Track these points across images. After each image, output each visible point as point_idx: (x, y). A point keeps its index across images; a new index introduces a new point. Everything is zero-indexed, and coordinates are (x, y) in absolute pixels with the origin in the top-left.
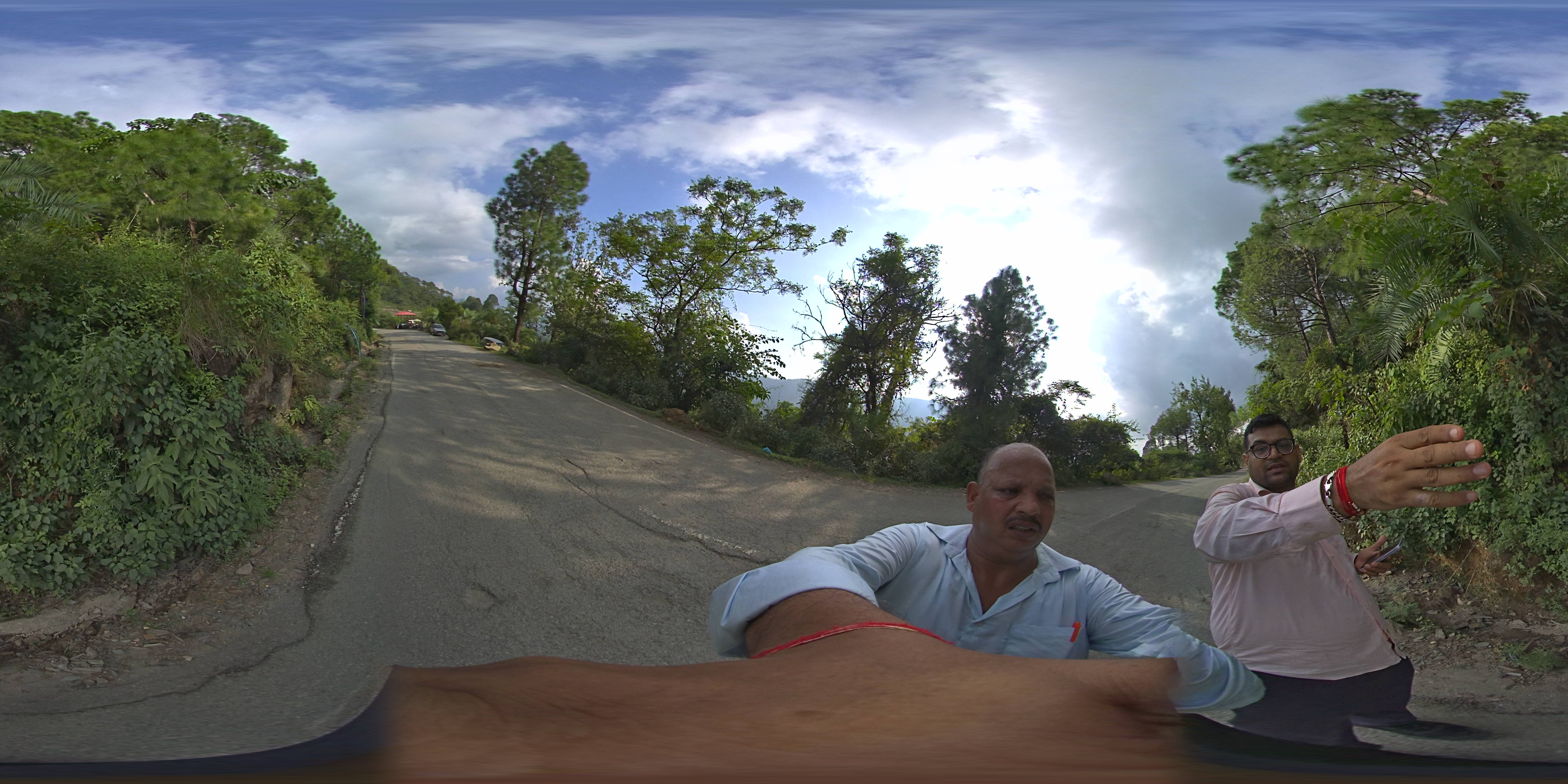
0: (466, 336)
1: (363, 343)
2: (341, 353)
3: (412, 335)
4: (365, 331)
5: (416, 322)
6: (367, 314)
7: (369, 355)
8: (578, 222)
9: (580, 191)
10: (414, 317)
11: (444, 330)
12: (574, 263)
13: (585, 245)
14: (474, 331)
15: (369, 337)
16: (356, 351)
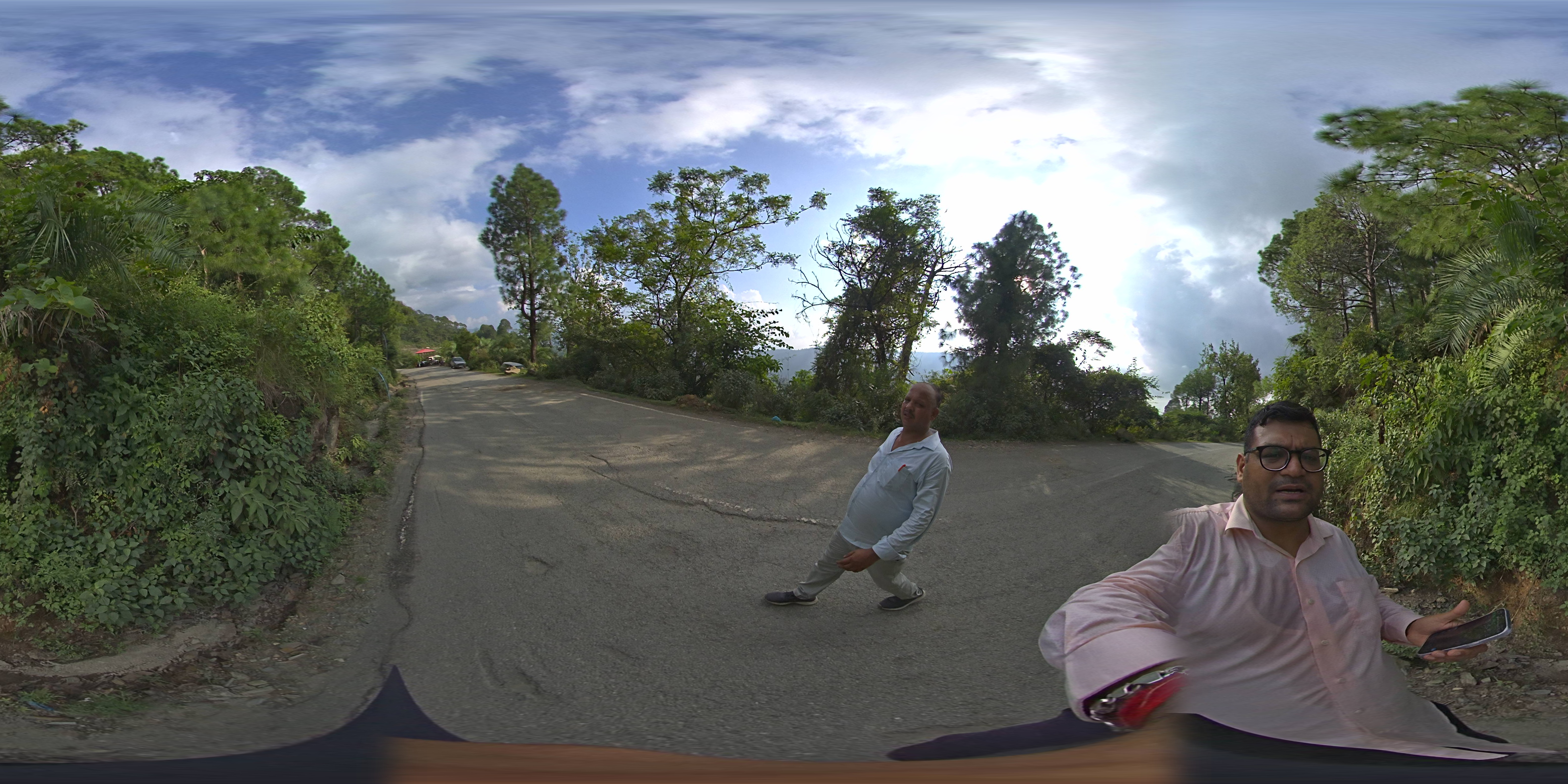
0: (486, 365)
1: (390, 385)
2: (372, 396)
3: (434, 371)
4: (390, 373)
5: (436, 358)
6: (390, 355)
7: (397, 395)
8: (565, 235)
9: (556, 207)
10: (433, 354)
11: (464, 362)
12: (573, 275)
13: (578, 256)
14: (492, 359)
15: (394, 378)
16: (385, 392)
